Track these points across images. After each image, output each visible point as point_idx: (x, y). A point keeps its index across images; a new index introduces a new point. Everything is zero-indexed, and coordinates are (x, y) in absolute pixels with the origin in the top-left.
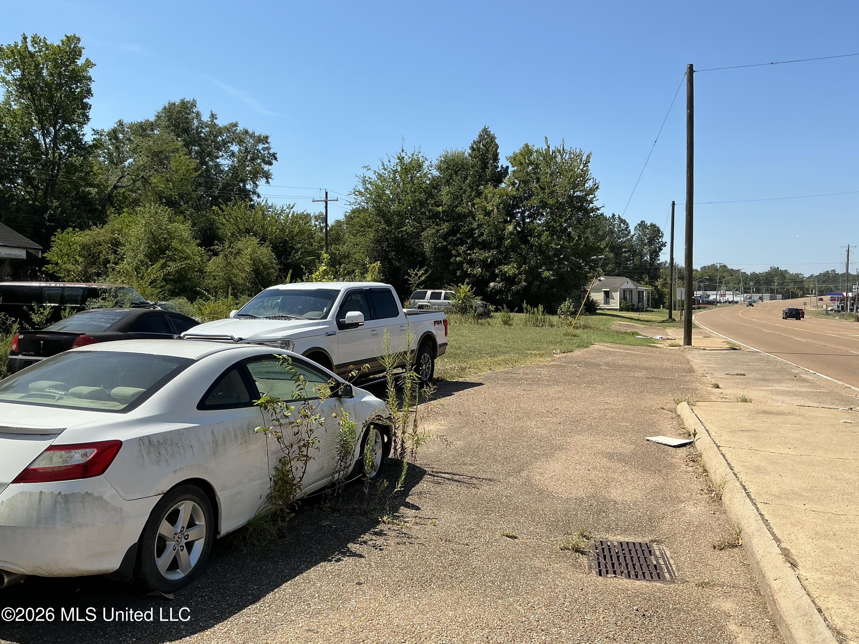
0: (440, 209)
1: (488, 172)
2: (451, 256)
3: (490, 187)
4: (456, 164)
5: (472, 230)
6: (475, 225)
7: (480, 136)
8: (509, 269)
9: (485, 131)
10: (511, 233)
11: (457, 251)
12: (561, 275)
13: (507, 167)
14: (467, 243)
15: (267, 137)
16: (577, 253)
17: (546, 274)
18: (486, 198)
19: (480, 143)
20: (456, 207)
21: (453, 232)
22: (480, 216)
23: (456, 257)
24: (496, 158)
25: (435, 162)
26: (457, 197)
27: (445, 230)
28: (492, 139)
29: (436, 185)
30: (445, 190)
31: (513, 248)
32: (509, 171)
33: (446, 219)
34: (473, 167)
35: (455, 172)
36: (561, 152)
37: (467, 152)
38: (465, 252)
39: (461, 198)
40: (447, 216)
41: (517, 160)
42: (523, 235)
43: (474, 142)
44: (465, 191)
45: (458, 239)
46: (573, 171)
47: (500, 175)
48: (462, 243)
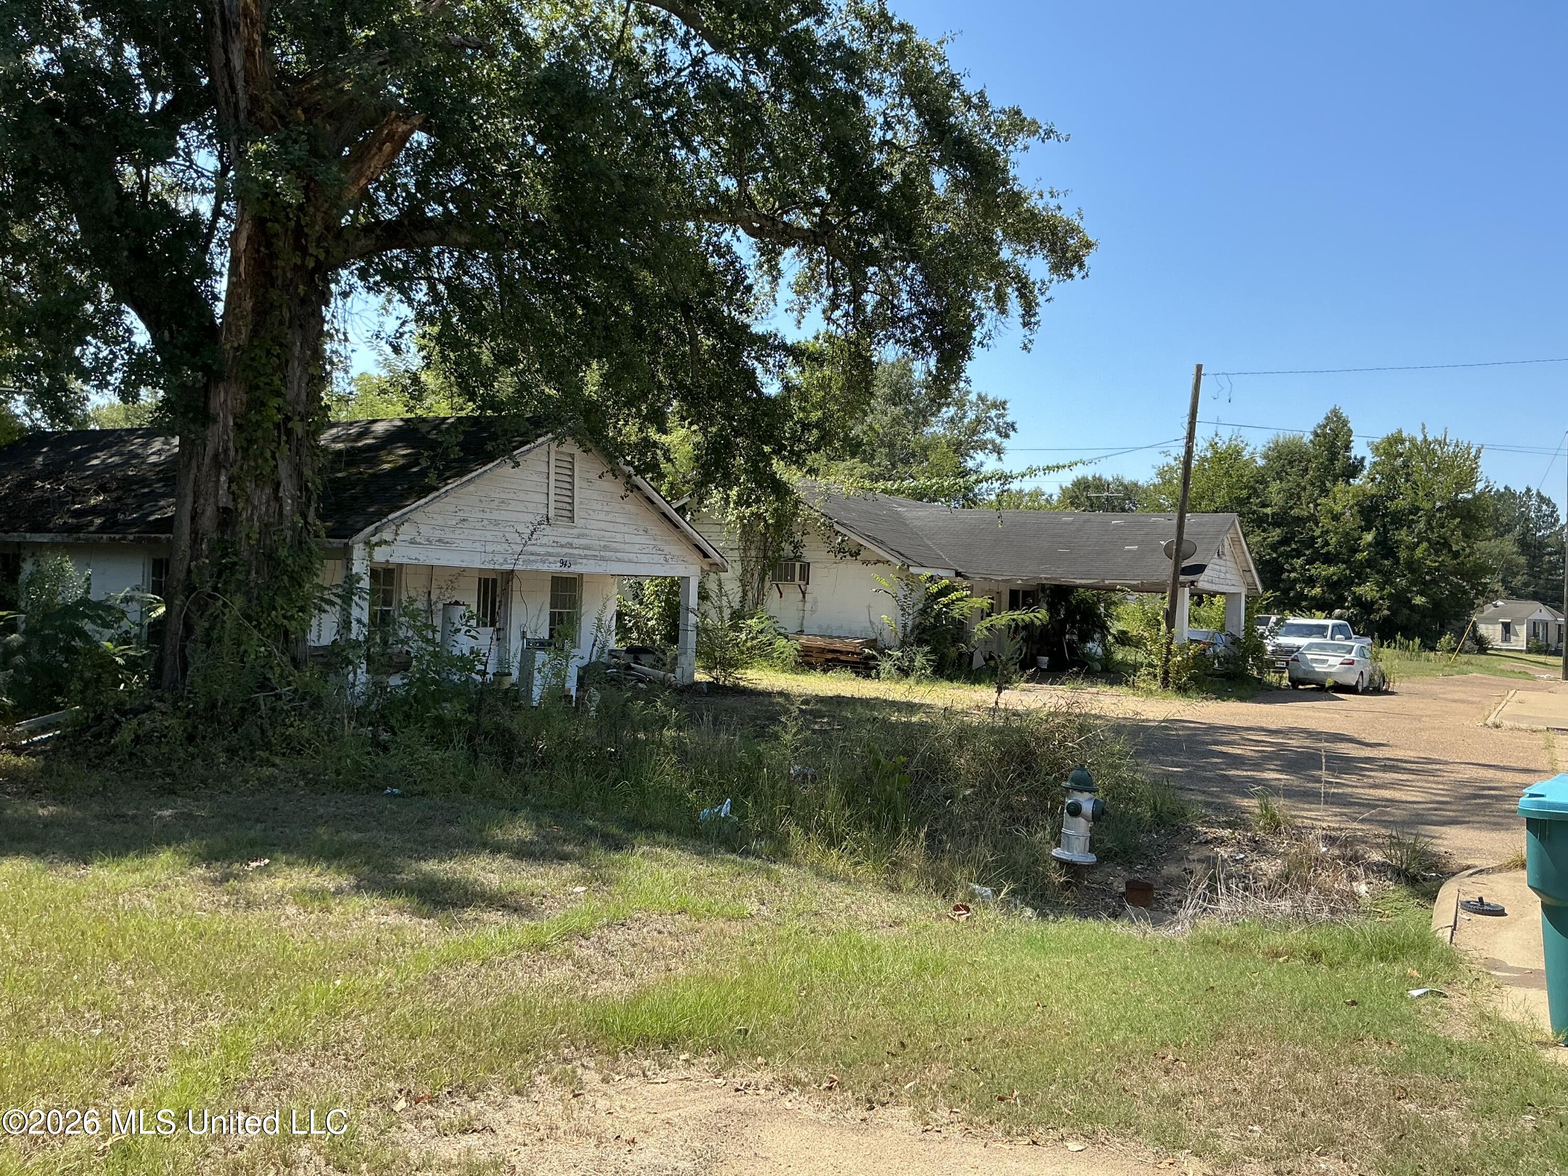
0: (1268, 510)
1: (1338, 465)
2: (1283, 570)
3: (1341, 484)
4: (1292, 453)
5: (1313, 539)
6: (1318, 532)
7: (1327, 418)
8: (1367, 591)
9: (1335, 412)
10: (1370, 545)
11: (1291, 565)
12: (1437, 604)
13: (1363, 458)
14: (1304, 555)
15: (1005, 403)
16: (1459, 571)
17: (1419, 600)
18: (1335, 499)
19: (1325, 427)
20: (1291, 508)
21: (1285, 541)
22: (1325, 521)
23: (1290, 572)
24: (1347, 448)
25: (1260, 449)
26: (1293, 496)
27: (1276, 538)
28: (1345, 423)
29: (1261, 479)
30: (1275, 486)
31: (1370, 563)
32: (1367, 463)
33: (1276, 524)
34: (1316, 457)
35: (1290, 462)
36: (1442, 443)
37: (1308, 437)
38: (1302, 566)
39: (1299, 498)
40: (1279, 520)
41: (1377, 449)
42: (1385, 547)
43: (1319, 426)
44: (1304, 489)
45: (1293, 550)
46: (1459, 467)
47: (1353, 469)
48: (1299, 554)
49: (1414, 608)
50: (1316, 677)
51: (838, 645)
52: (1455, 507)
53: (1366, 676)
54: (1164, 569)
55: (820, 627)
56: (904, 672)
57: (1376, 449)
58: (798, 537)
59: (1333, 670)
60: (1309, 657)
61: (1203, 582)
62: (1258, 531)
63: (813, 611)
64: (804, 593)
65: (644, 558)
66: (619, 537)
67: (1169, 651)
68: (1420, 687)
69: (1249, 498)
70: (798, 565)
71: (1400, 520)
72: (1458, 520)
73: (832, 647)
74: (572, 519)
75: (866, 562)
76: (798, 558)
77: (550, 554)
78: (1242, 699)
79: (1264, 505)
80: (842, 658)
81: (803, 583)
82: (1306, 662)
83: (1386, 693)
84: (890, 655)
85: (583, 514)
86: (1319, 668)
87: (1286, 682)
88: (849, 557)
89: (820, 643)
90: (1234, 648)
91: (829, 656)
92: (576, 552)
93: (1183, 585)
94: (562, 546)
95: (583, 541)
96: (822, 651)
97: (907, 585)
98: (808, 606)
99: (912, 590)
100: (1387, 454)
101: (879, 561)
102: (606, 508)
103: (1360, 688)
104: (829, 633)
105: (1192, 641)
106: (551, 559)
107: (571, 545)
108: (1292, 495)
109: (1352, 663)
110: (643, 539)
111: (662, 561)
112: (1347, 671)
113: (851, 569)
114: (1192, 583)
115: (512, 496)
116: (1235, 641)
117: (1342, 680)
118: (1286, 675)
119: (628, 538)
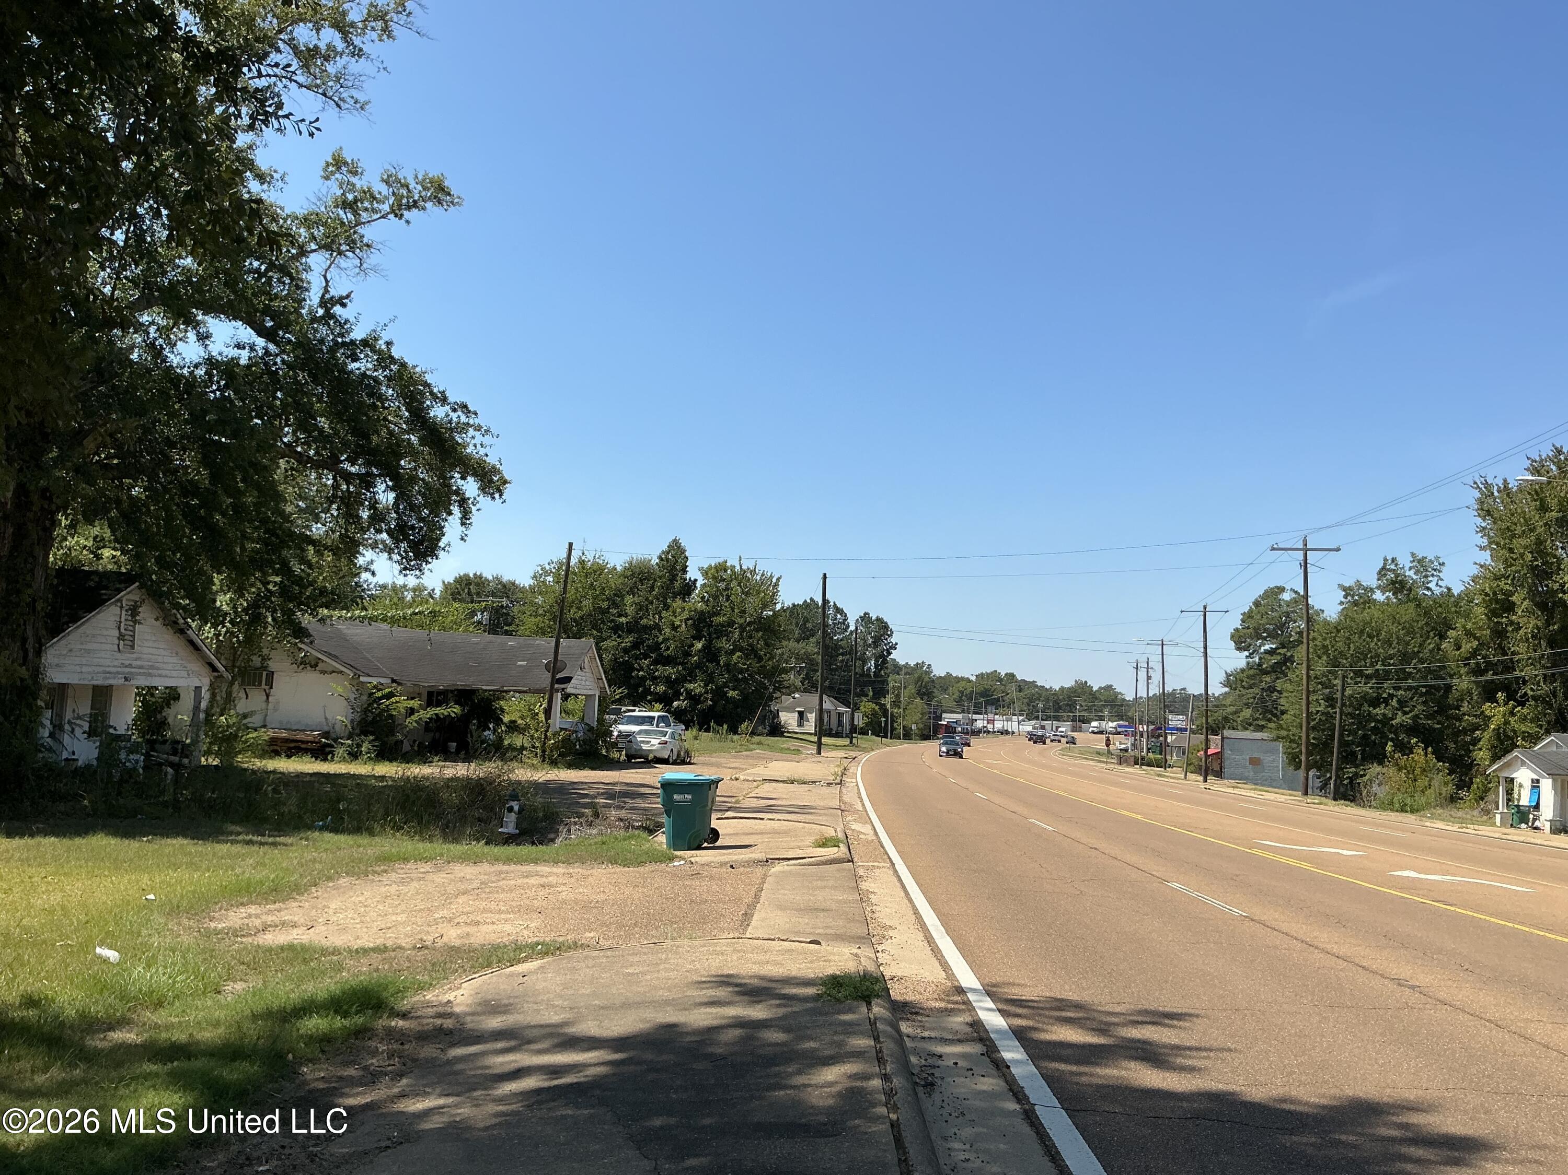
0: (623, 620)
1: (677, 585)
2: (634, 669)
3: (679, 602)
4: (642, 572)
5: (658, 644)
6: (661, 638)
7: (669, 546)
8: (696, 687)
9: (676, 541)
10: (700, 651)
11: (639, 664)
12: (745, 697)
13: (696, 580)
14: (650, 657)
16: (762, 671)
17: (732, 694)
18: (674, 612)
19: (668, 553)
20: (641, 618)
21: (635, 645)
22: (667, 631)
23: (639, 671)
24: (684, 570)
25: (619, 568)
26: (642, 608)
27: (628, 644)
28: (683, 551)
29: (619, 594)
30: (629, 599)
31: (699, 666)
32: (698, 585)
33: (630, 631)
34: (660, 577)
35: (641, 581)
36: (753, 572)
37: (655, 561)
38: (648, 666)
39: (647, 610)
40: (632, 627)
41: (707, 573)
42: (710, 653)
43: (663, 552)
44: (652, 603)
45: (641, 653)
46: (763, 592)
47: (689, 588)
48: (646, 656)
49: (729, 700)
50: (643, 753)
51: (300, 736)
52: (760, 621)
53: (675, 753)
54: (545, 679)
55: (281, 722)
56: (354, 756)
57: (705, 573)
58: (265, 651)
59: (653, 748)
60: (639, 739)
61: (570, 689)
62: (614, 637)
63: (275, 710)
64: (268, 696)
65: (174, 674)
66: (160, 659)
67: (546, 736)
68: (713, 760)
69: (609, 608)
70: (264, 673)
71: (722, 631)
72: (761, 633)
73: (294, 738)
74: (133, 647)
75: (323, 672)
76: (264, 668)
77: (118, 673)
78: (593, 769)
79: (620, 616)
80: (303, 746)
81: (267, 687)
82: (637, 742)
83: (690, 763)
84: (342, 744)
85: (139, 643)
86: (645, 747)
87: (623, 758)
88: (309, 668)
89: (284, 734)
90: (590, 734)
91: (292, 745)
92: (133, 670)
93: (557, 691)
94: (126, 667)
95: (139, 663)
96: (286, 740)
97: (357, 690)
98: (271, 706)
99: (361, 694)
100: (714, 578)
101: (334, 672)
102: (153, 638)
103: (671, 761)
104: (289, 726)
105: (562, 729)
106: (120, 676)
107: (130, 666)
108: (641, 606)
109: (666, 743)
110: (174, 660)
111: (186, 675)
112: (663, 749)
113: (310, 677)
114: (563, 689)
115: (98, 632)
116: (591, 729)
117: (659, 755)
118: (624, 753)
119: (166, 659)
